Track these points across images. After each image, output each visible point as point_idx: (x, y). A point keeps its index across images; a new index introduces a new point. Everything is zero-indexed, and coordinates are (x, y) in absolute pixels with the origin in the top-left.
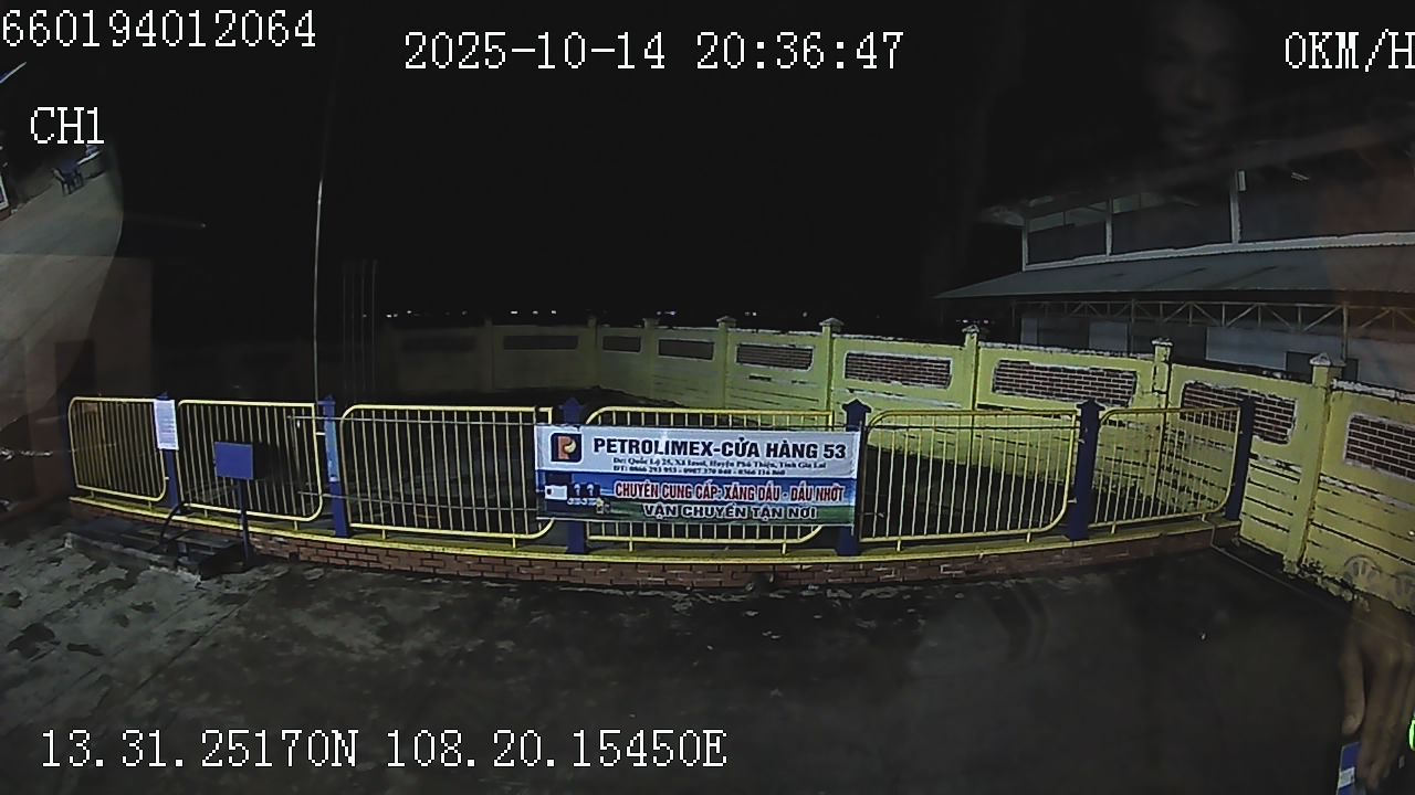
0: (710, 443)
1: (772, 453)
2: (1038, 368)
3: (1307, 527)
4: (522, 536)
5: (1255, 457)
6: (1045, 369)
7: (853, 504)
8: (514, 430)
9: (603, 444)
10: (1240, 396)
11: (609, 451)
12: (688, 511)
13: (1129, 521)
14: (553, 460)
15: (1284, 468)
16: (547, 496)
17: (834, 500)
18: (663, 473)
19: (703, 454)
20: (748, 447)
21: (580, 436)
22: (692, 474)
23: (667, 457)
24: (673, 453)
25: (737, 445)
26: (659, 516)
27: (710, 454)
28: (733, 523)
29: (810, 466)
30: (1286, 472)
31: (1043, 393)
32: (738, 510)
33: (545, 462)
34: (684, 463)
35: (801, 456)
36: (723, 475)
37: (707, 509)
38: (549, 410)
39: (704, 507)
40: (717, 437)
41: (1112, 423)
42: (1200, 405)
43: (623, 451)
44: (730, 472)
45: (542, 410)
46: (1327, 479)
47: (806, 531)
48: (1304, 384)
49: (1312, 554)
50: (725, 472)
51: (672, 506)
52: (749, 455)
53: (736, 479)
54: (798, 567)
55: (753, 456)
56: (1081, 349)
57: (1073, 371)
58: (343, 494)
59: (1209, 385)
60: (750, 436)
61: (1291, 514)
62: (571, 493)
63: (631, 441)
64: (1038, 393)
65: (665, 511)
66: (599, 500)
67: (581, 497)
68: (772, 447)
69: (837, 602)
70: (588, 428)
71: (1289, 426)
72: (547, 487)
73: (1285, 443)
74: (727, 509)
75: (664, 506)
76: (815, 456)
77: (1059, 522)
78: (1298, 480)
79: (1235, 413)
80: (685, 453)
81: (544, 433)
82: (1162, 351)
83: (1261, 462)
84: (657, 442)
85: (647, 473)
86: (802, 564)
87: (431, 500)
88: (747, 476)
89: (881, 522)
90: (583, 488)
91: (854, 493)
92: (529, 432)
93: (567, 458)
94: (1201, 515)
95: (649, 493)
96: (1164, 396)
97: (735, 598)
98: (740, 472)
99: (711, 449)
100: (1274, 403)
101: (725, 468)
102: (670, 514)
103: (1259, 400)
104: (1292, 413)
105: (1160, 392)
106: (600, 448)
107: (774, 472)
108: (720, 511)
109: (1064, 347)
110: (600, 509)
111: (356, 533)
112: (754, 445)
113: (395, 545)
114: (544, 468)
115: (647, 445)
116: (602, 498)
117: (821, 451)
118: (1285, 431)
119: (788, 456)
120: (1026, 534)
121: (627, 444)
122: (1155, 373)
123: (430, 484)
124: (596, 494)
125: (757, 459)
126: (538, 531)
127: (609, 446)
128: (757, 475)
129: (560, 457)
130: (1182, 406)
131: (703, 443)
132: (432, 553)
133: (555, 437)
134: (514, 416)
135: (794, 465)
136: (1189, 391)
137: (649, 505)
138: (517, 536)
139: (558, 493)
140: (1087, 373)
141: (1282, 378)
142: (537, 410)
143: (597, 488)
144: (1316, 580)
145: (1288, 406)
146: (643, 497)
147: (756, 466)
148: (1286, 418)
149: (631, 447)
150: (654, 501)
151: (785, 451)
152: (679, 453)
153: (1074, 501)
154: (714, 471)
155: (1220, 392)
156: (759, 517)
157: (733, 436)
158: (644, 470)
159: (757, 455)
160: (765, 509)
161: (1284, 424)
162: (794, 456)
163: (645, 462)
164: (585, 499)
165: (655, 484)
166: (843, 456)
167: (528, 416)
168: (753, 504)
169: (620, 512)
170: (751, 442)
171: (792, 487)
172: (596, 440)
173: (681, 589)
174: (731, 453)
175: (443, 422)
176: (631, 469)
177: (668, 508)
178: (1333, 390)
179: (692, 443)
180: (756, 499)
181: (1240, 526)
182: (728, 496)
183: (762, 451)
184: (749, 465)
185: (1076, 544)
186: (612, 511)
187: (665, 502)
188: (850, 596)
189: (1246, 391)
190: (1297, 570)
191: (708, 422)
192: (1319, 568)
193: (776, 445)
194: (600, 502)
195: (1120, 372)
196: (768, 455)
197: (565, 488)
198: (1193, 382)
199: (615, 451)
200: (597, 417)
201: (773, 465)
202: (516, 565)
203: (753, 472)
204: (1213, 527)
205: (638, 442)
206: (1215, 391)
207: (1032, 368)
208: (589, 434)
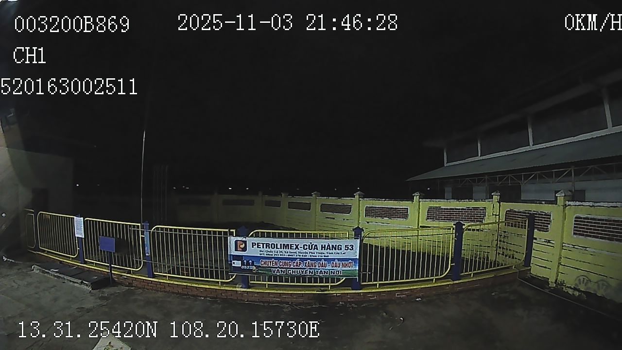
0: (298, 245)
1: (323, 249)
2: (444, 209)
3: (558, 267)
4: (223, 281)
5: (536, 239)
6: (447, 209)
7: (357, 269)
8: (220, 238)
9: (255, 245)
10: (528, 213)
11: (258, 247)
12: (289, 272)
13: (479, 271)
14: (235, 250)
15: (548, 242)
16: (233, 265)
17: (350, 267)
18: (279, 256)
19: (295, 249)
20: (313, 246)
21: (246, 241)
22: (291, 257)
23: (281, 250)
24: (284, 249)
25: (309, 245)
26: (278, 274)
27: (298, 249)
28: (308, 276)
29: (339, 254)
30: (549, 244)
31: (447, 220)
32: (310, 272)
33: (232, 251)
34: (288, 253)
35: (335, 249)
36: (303, 257)
37: (297, 271)
38: (234, 231)
39: (296, 270)
40: (301, 242)
41: (469, 230)
42: (512, 219)
43: (263, 247)
44: (306, 256)
45: (231, 230)
46: (566, 245)
47: (339, 280)
48: (554, 205)
49: (561, 278)
50: (305, 256)
51: (283, 270)
52: (314, 249)
53: (309, 259)
54: (335, 295)
55: (316, 250)
56: (461, 200)
57: (459, 209)
58: (152, 261)
59: (516, 210)
60: (315, 242)
61: (551, 262)
62: (243, 264)
63: (267, 244)
64: (445, 220)
65: (280, 272)
66: (254, 267)
67: (247, 265)
68: (323, 246)
69: (351, 308)
70: (249, 238)
71: (549, 224)
72: (233, 261)
73: (548, 231)
74: (306, 271)
75: (280, 269)
76: (341, 250)
77: (447, 273)
78: (553, 247)
79: (526, 221)
80: (288, 249)
81: (232, 240)
82: (496, 198)
83: (538, 241)
84: (277, 244)
85: (273, 256)
86: (337, 294)
87: (187, 265)
88: (313, 257)
89: (370, 276)
90: (248, 262)
91: (358, 264)
92: (226, 239)
93: (241, 250)
94: (512, 266)
95: (274, 264)
96: (498, 216)
97: (309, 307)
98: (311, 256)
99: (299, 247)
100: (542, 215)
101: (304, 254)
102: (282, 273)
103: (536, 214)
104: (550, 218)
105: (496, 215)
106: (254, 246)
107: (324, 256)
108: (303, 272)
109: (455, 199)
110: (254, 270)
111: (157, 277)
112: (316, 245)
113: (172, 282)
114: (232, 254)
115: (273, 245)
116: (255, 266)
117: (343, 248)
118: (548, 226)
119: (330, 250)
120: (433, 279)
121: (265, 245)
122: (493, 207)
123: (186, 260)
124: (253, 264)
125: (317, 251)
126: (229, 279)
127: (258, 246)
128: (317, 257)
129: (238, 250)
130: (505, 220)
131: (296, 245)
132: (187, 286)
133: (236, 242)
134: (220, 233)
135: (332, 253)
136: (509, 214)
137: (274, 269)
138: (221, 280)
139: (237, 264)
140: (465, 210)
141: (545, 204)
142: (229, 230)
143: (253, 262)
144: (563, 288)
145: (548, 215)
146: (272, 266)
147: (316, 253)
148: (547, 221)
149: (266, 246)
150: (276, 268)
151: (329, 248)
152: (286, 249)
153: (454, 264)
154: (300, 256)
155: (520, 212)
156: (318, 274)
157: (308, 242)
158: (272, 255)
159: (317, 249)
160: (321, 271)
161: (547, 223)
162: (332, 250)
163: (272, 252)
164: (248, 267)
165: (276, 261)
166: (353, 249)
167: (225, 233)
168: (316, 269)
169: (262, 272)
170: (315, 244)
171: (332, 262)
172: (253, 243)
173: (287, 303)
174: (307, 249)
175: (192, 234)
176: (267, 255)
177: (282, 271)
178: (566, 206)
179: (291, 245)
180: (317, 267)
181: (530, 269)
182: (306, 266)
183: (319, 247)
184: (314, 253)
185: (455, 282)
186: (259, 271)
187: (280, 268)
188: (356, 306)
189: (531, 211)
190: (555, 285)
191: (298, 236)
192: (564, 283)
193: (325, 245)
194: (254, 268)
195: (479, 208)
196: (322, 249)
197: (240, 262)
198: (509, 209)
199: (260, 248)
200: (253, 234)
201: (324, 253)
202: (221, 292)
203: (316, 256)
204: (518, 271)
205: (269, 244)
206: (518, 212)
207: (442, 209)
208: (250, 240)
